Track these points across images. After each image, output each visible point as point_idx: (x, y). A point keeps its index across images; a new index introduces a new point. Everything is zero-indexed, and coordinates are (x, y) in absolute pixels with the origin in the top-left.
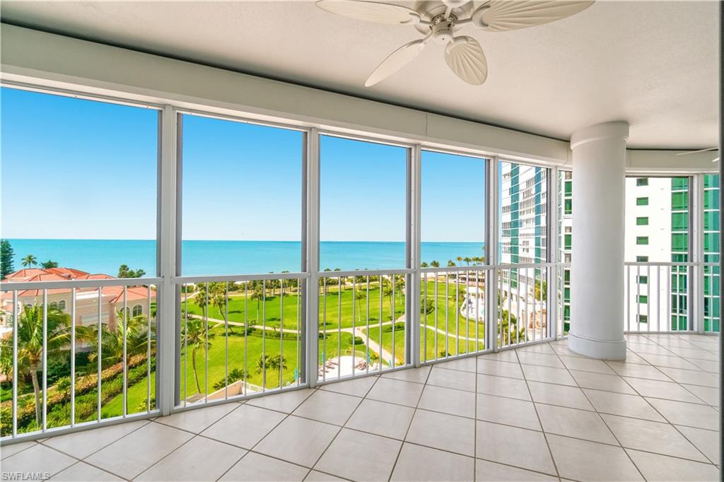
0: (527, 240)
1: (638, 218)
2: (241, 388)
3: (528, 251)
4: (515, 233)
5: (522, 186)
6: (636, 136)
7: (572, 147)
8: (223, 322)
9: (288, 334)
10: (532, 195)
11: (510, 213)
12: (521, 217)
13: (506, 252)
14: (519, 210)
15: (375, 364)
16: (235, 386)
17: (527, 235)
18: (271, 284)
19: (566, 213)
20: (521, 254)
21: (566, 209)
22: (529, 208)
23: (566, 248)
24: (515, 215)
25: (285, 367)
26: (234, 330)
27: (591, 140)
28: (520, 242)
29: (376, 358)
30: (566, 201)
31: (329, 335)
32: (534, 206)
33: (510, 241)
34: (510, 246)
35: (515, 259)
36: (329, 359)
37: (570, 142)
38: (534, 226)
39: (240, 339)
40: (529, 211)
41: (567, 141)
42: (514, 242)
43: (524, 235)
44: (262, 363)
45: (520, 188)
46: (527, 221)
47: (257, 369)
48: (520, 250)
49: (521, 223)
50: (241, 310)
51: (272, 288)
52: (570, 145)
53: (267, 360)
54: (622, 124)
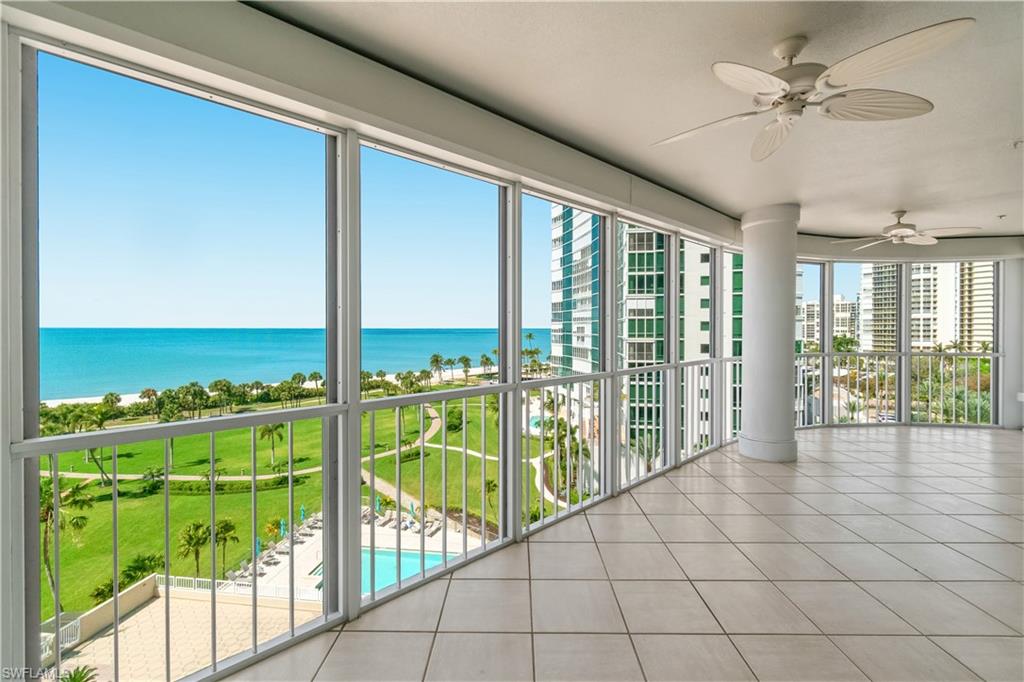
0: (581, 326)
1: (702, 300)
2: (156, 587)
3: (583, 340)
4: (567, 317)
5: (577, 257)
6: (807, 220)
7: (743, 228)
8: (98, 476)
9: (232, 484)
10: (588, 268)
11: (561, 290)
12: (575, 297)
13: (556, 342)
14: (573, 287)
15: (388, 512)
16: (144, 585)
17: (582, 319)
18: (195, 404)
19: (630, 292)
20: (575, 343)
21: (629, 287)
22: (584, 284)
23: (630, 336)
24: (568, 294)
25: (234, 539)
26: (122, 488)
27: (767, 221)
28: (574, 328)
29: (388, 503)
30: (630, 277)
31: (306, 477)
32: (590, 283)
33: (561, 327)
34: (561, 334)
35: (568, 350)
36: (313, 514)
37: (740, 220)
38: (591, 308)
39: (136, 503)
40: (584, 289)
41: (736, 219)
42: (567, 329)
43: (579, 319)
44: (191, 538)
45: (574, 259)
46: (582, 301)
47: (182, 549)
48: (574, 339)
49: (575, 304)
50: (133, 452)
51: (195, 409)
52: (740, 225)
53: (201, 531)
54: (795, 207)
